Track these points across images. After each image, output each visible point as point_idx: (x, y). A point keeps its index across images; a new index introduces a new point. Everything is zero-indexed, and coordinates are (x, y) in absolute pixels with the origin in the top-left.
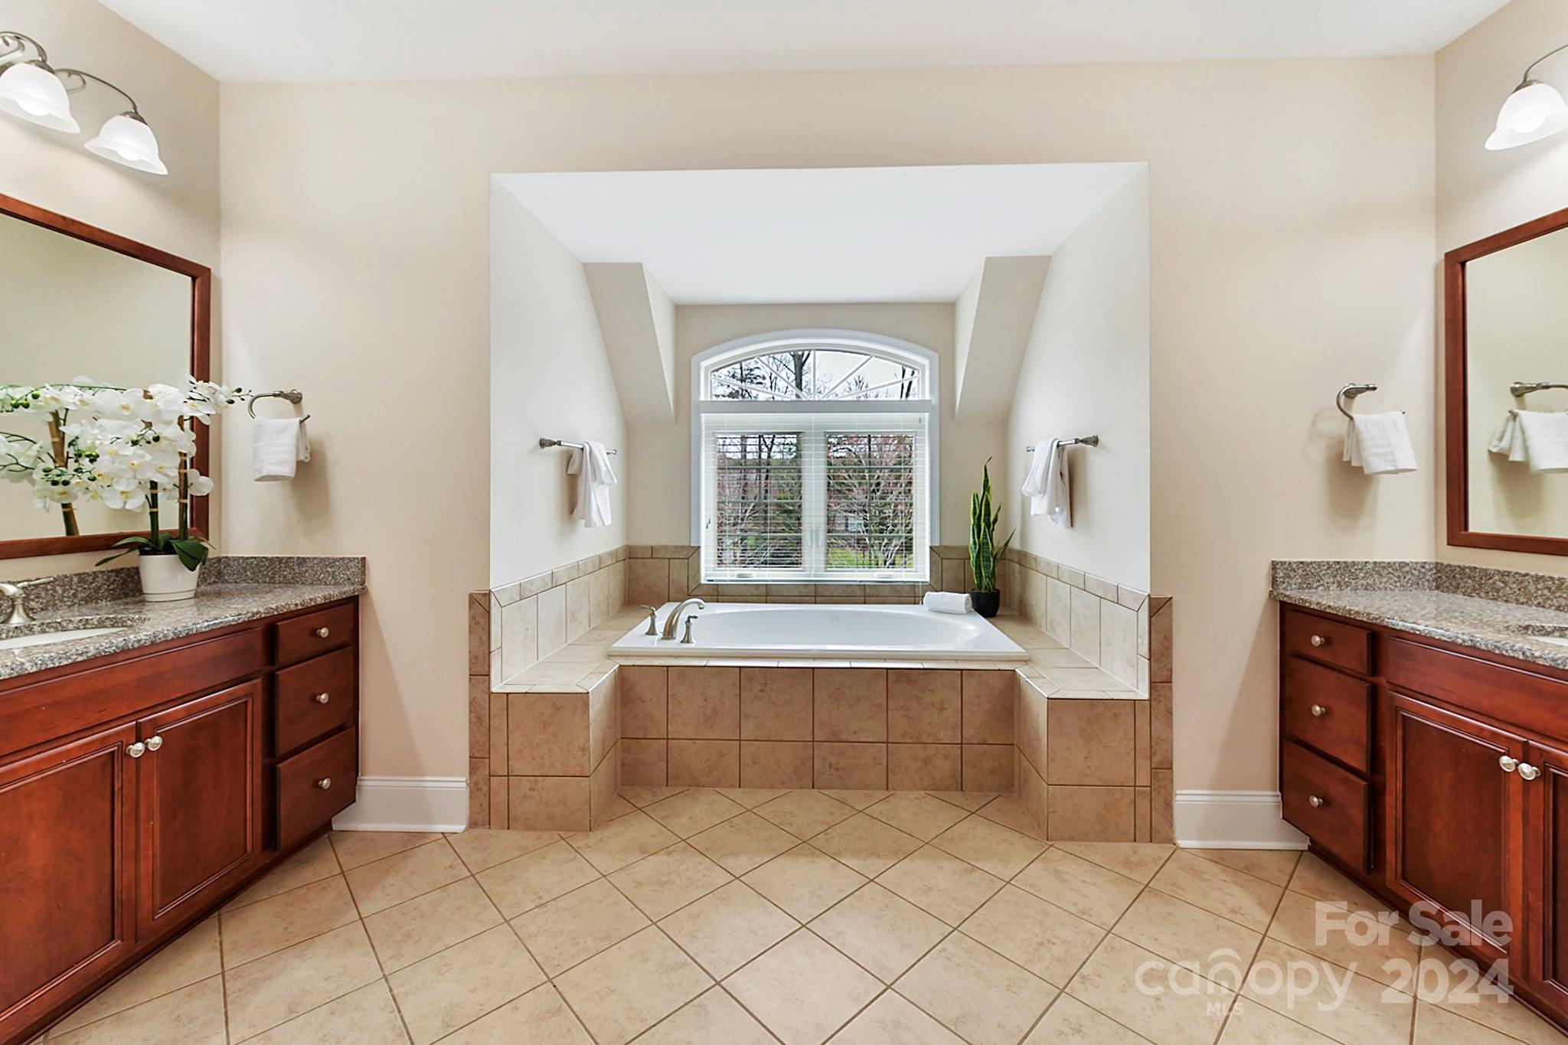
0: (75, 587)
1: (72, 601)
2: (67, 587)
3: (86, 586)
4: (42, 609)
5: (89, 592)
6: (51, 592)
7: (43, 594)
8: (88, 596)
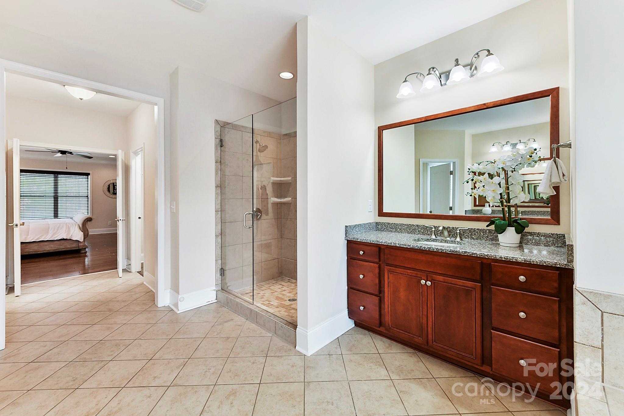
0: (487, 234)
1: (487, 239)
2: (485, 233)
3: (492, 234)
4: (476, 239)
5: (493, 237)
6: (479, 234)
7: (476, 234)
8: (492, 238)
